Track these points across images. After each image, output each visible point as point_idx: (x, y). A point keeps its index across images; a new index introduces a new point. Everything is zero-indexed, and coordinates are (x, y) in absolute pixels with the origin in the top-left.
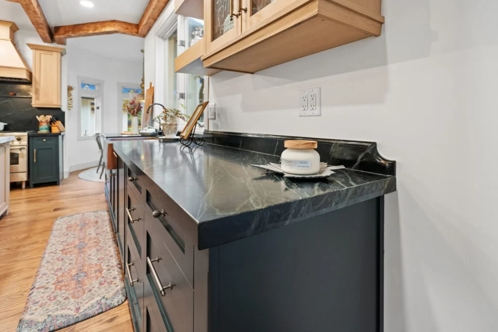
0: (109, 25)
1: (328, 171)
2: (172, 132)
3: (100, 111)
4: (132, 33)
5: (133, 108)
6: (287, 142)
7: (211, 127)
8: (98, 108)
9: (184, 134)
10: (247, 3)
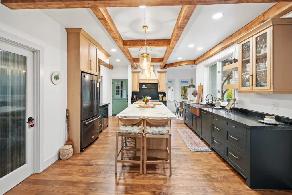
0: (184, 62)
1: (278, 123)
2: (219, 106)
3: (173, 91)
4: (192, 64)
5: (195, 94)
6: (266, 116)
7: (236, 106)
8: (172, 90)
9: (227, 108)
10: (254, 83)
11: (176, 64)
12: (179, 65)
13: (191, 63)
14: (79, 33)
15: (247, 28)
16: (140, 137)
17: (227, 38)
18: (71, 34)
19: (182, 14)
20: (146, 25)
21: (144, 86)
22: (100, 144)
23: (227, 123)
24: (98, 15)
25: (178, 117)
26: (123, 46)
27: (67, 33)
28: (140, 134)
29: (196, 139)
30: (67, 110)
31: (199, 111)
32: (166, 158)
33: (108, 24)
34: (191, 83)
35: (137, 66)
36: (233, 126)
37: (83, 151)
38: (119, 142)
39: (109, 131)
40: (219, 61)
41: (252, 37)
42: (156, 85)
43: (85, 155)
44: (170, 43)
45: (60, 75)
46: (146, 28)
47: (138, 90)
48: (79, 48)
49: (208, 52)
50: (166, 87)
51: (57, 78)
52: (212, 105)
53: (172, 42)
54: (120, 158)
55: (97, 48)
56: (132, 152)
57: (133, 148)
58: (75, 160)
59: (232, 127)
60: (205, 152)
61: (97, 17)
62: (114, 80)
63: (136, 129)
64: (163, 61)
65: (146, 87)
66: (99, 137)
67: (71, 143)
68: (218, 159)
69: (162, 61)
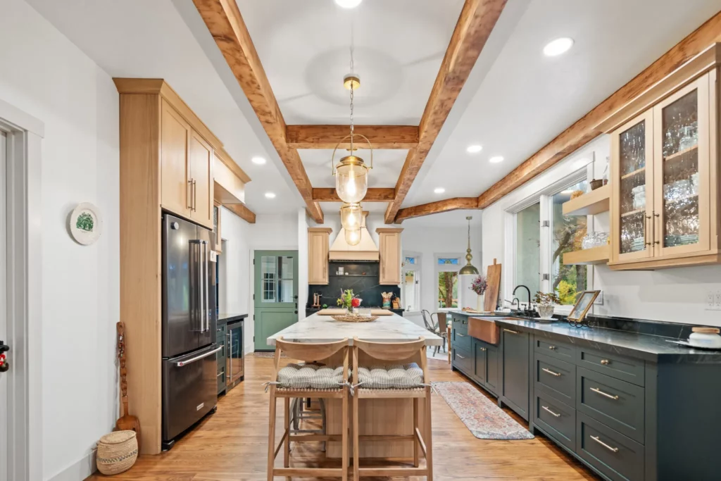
0: (449, 203)
2: (549, 314)
3: (419, 285)
4: (471, 208)
5: (479, 288)
6: (694, 329)
7: (597, 312)
8: (417, 282)
9: (573, 317)
10: (659, 237)
11: (427, 208)
12: (436, 210)
13: (467, 204)
14: (155, 95)
15: (629, 92)
16: (341, 396)
17: (572, 127)
18: (132, 96)
19: (464, 30)
20: (355, 73)
21: (341, 271)
22: (220, 427)
23: (583, 353)
24: (213, 23)
25: (434, 353)
26: (287, 142)
27: (120, 94)
28: (341, 387)
29: (489, 407)
30: (120, 326)
31: (496, 330)
32: (412, 459)
33: (244, 61)
34: (465, 263)
35: (323, 215)
36: (602, 361)
37: (169, 448)
38: (277, 419)
39: (246, 392)
40: (547, 193)
41: (651, 109)
42: (372, 267)
43: (175, 461)
44: (419, 136)
45: (96, 219)
46: (354, 82)
47: (325, 281)
48: (156, 138)
49: (516, 169)
50: (401, 274)
51: (86, 223)
52: (531, 315)
53: (426, 132)
54: (279, 464)
55: (209, 148)
56: (314, 444)
57: (315, 433)
58: (145, 475)
59: (600, 363)
60: (517, 439)
61: (209, 28)
62: (258, 254)
63: (328, 375)
64: (394, 198)
65: (347, 274)
66: (216, 408)
67: (130, 423)
68: (555, 457)
69: (391, 196)
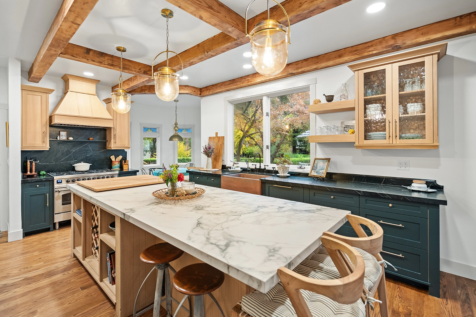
2: (285, 172)
4: (196, 95)
6: (414, 181)
10: (397, 133)
13: (195, 92)
21: (63, 136)
31: (261, 185)
40: (268, 95)
41: (391, 64)
47: (47, 147)
65: (71, 139)
